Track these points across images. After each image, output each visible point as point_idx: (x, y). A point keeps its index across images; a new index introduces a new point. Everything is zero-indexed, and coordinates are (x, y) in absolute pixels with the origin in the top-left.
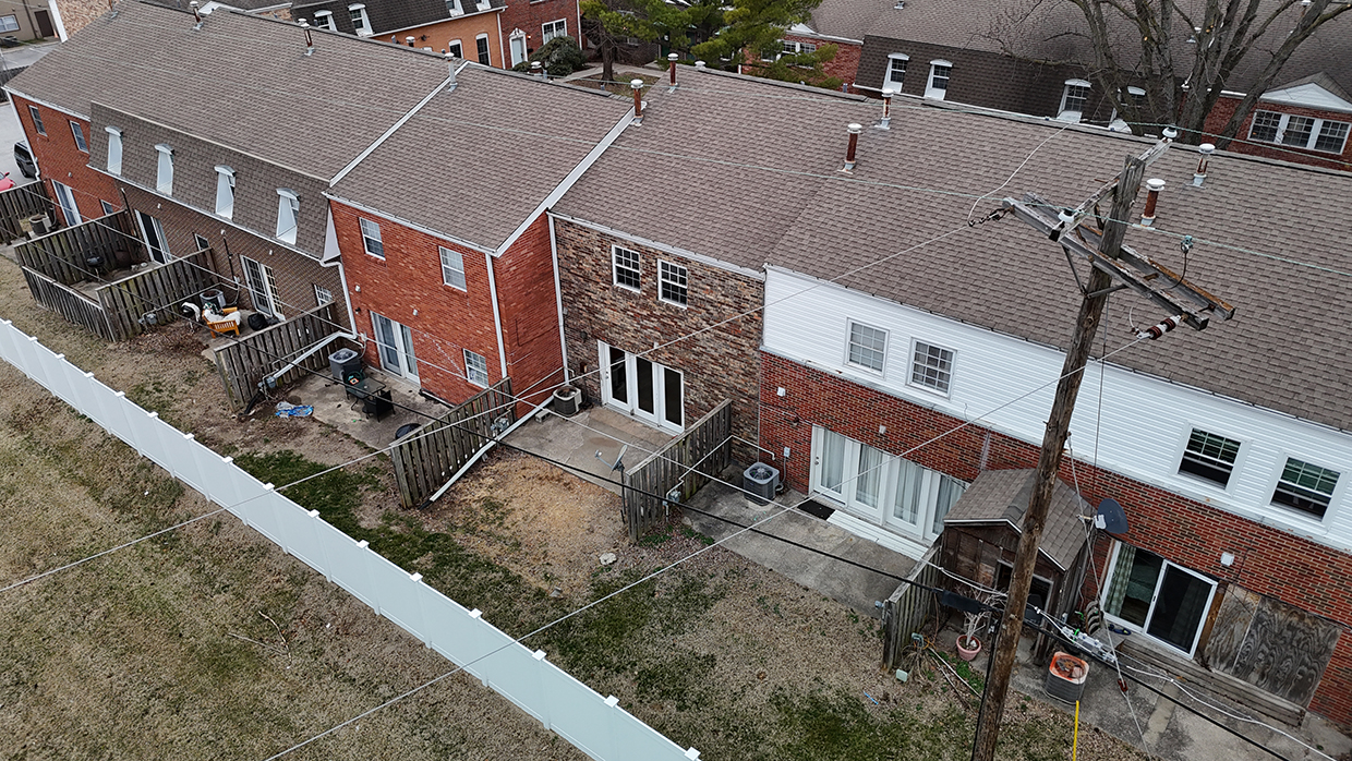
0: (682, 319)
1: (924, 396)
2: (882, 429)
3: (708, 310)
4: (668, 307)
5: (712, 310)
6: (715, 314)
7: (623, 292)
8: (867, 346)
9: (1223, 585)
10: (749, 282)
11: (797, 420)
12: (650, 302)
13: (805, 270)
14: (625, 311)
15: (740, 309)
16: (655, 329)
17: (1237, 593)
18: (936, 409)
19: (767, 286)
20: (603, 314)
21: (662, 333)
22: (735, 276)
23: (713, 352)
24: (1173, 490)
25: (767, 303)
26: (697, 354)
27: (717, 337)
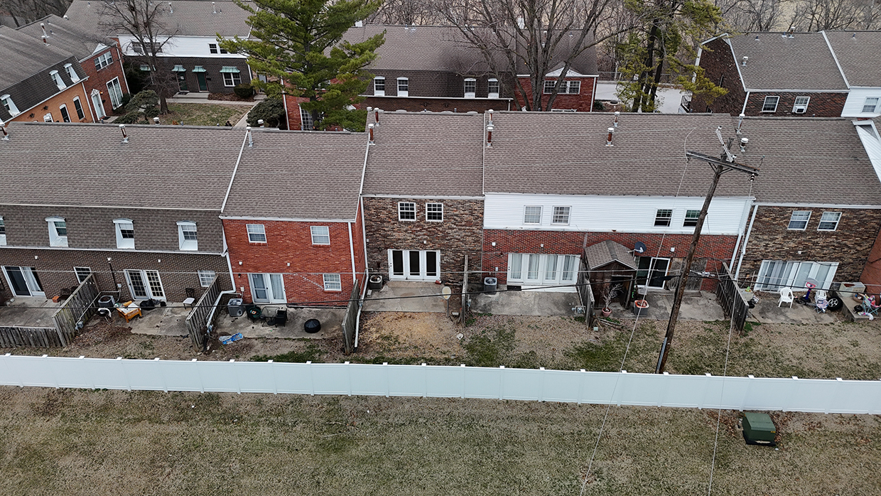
0: (440, 226)
1: (560, 227)
2: (542, 245)
3: (455, 219)
4: (432, 223)
5: (457, 218)
6: (459, 220)
7: (406, 223)
8: (532, 214)
9: (672, 259)
10: (477, 202)
11: (502, 254)
12: (422, 223)
13: (502, 191)
14: (406, 231)
15: (472, 214)
16: (424, 235)
17: (676, 260)
18: (566, 230)
19: (485, 201)
20: (392, 236)
21: (428, 236)
22: (470, 201)
23: (457, 237)
24: (654, 232)
25: (485, 208)
26: (449, 240)
27: (460, 229)
